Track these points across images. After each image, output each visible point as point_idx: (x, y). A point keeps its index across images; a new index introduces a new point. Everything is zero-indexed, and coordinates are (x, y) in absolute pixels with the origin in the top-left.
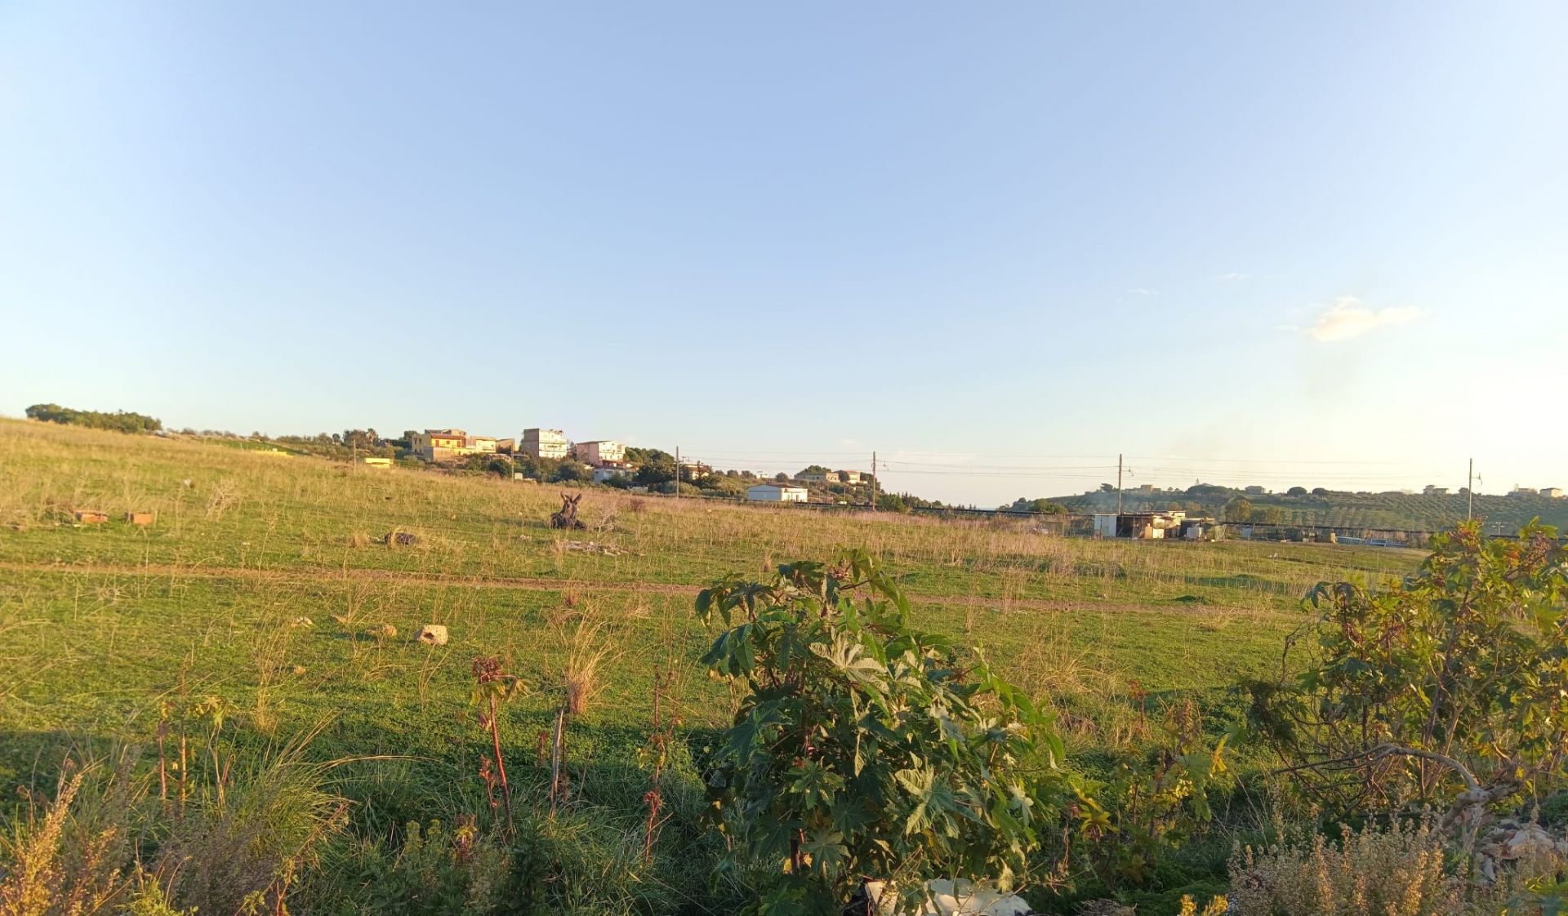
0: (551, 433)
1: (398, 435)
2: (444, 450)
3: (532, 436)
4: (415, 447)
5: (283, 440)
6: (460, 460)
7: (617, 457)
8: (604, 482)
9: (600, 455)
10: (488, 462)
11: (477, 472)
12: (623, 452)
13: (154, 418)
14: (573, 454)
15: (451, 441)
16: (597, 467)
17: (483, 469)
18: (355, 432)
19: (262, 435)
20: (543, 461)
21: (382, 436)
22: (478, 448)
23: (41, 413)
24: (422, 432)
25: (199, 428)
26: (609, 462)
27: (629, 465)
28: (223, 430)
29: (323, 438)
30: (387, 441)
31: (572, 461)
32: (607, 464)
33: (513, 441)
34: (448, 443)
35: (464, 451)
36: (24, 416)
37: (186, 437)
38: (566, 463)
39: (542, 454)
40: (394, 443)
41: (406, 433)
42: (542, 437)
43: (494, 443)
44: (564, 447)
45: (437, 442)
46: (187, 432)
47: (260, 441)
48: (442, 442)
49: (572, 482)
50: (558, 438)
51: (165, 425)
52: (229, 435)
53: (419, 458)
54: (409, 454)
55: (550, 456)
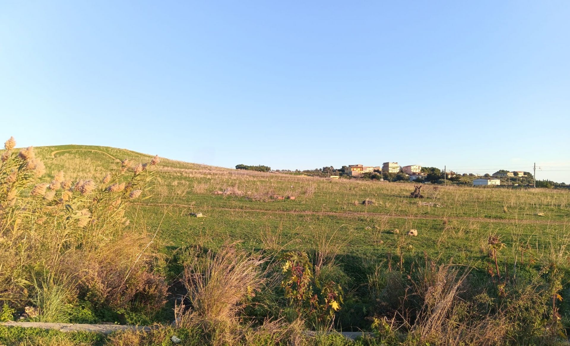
0: (393, 164)
1: (340, 168)
2: (355, 172)
3: (386, 165)
4: (346, 171)
5: (305, 171)
6: (361, 175)
7: (418, 171)
8: (414, 180)
9: (412, 170)
10: (371, 175)
11: (367, 179)
12: (421, 169)
13: (269, 167)
14: (401, 171)
15: (358, 169)
16: (411, 175)
17: (369, 178)
18: (326, 168)
19: (298, 170)
20: (390, 174)
21: (335, 168)
22: (367, 171)
23: (239, 167)
24: (348, 166)
25: (281, 170)
26: (415, 173)
27: (422, 174)
28: (287, 170)
29: (316, 170)
30: (336, 170)
31: (401, 173)
32: (414, 174)
33: (379, 167)
34: (357, 169)
35: (362, 172)
36: (235, 168)
37: (277, 172)
38: (399, 174)
39: (390, 171)
40: (339, 170)
41: (343, 167)
42: (390, 165)
43: (373, 169)
44: (399, 168)
45: (353, 169)
46: (277, 171)
47: (298, 173)
48: (355, 169)
49: (402, 181)
50: (396, 165)
51: (271, 169)
52: (289, 171)
53: (347, 175)
54: (344, 174)
55: (393, 172)
